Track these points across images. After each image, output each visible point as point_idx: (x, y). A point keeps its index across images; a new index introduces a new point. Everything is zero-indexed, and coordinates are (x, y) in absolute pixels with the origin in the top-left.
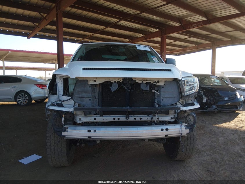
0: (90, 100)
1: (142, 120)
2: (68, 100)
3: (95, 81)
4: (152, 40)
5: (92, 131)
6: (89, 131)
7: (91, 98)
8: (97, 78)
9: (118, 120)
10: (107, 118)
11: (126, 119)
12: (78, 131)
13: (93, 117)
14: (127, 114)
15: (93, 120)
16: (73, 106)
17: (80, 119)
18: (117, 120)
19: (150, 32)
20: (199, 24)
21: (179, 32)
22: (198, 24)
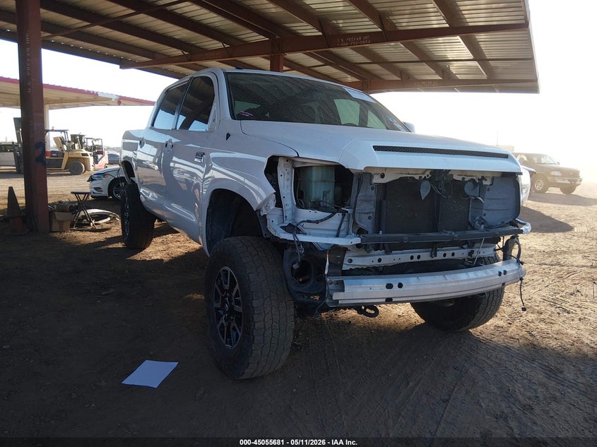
0: (369, 218)
1: (455, 257)
2: (326, 219)
3: (383, 176)
4: (241, 62)
5: (396, 286)
6: (389, 286)
7: (371, 215)
8: (386, 168)
9: (417, 260)
10: (400, 256)
11: (431, 256)
12: (367, 287)
13: (376, 255)
14: (433, 247)
15: (376, 263)
16: (335, 233)
17: (351, 261)
18: (415, 259)
19: (240, 40)
20: (362, 40)
21: (312, 51)
22: (360, 38)
